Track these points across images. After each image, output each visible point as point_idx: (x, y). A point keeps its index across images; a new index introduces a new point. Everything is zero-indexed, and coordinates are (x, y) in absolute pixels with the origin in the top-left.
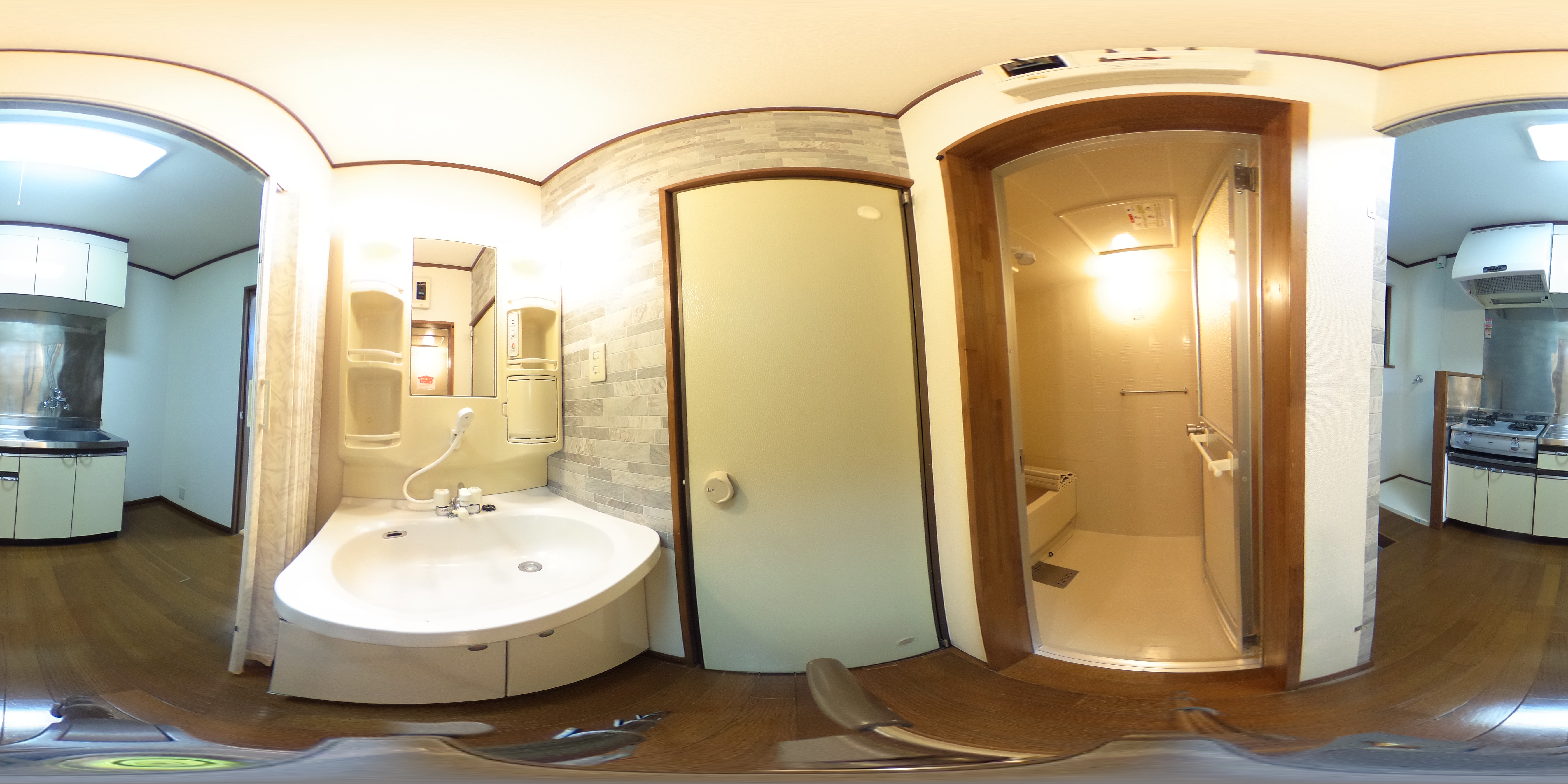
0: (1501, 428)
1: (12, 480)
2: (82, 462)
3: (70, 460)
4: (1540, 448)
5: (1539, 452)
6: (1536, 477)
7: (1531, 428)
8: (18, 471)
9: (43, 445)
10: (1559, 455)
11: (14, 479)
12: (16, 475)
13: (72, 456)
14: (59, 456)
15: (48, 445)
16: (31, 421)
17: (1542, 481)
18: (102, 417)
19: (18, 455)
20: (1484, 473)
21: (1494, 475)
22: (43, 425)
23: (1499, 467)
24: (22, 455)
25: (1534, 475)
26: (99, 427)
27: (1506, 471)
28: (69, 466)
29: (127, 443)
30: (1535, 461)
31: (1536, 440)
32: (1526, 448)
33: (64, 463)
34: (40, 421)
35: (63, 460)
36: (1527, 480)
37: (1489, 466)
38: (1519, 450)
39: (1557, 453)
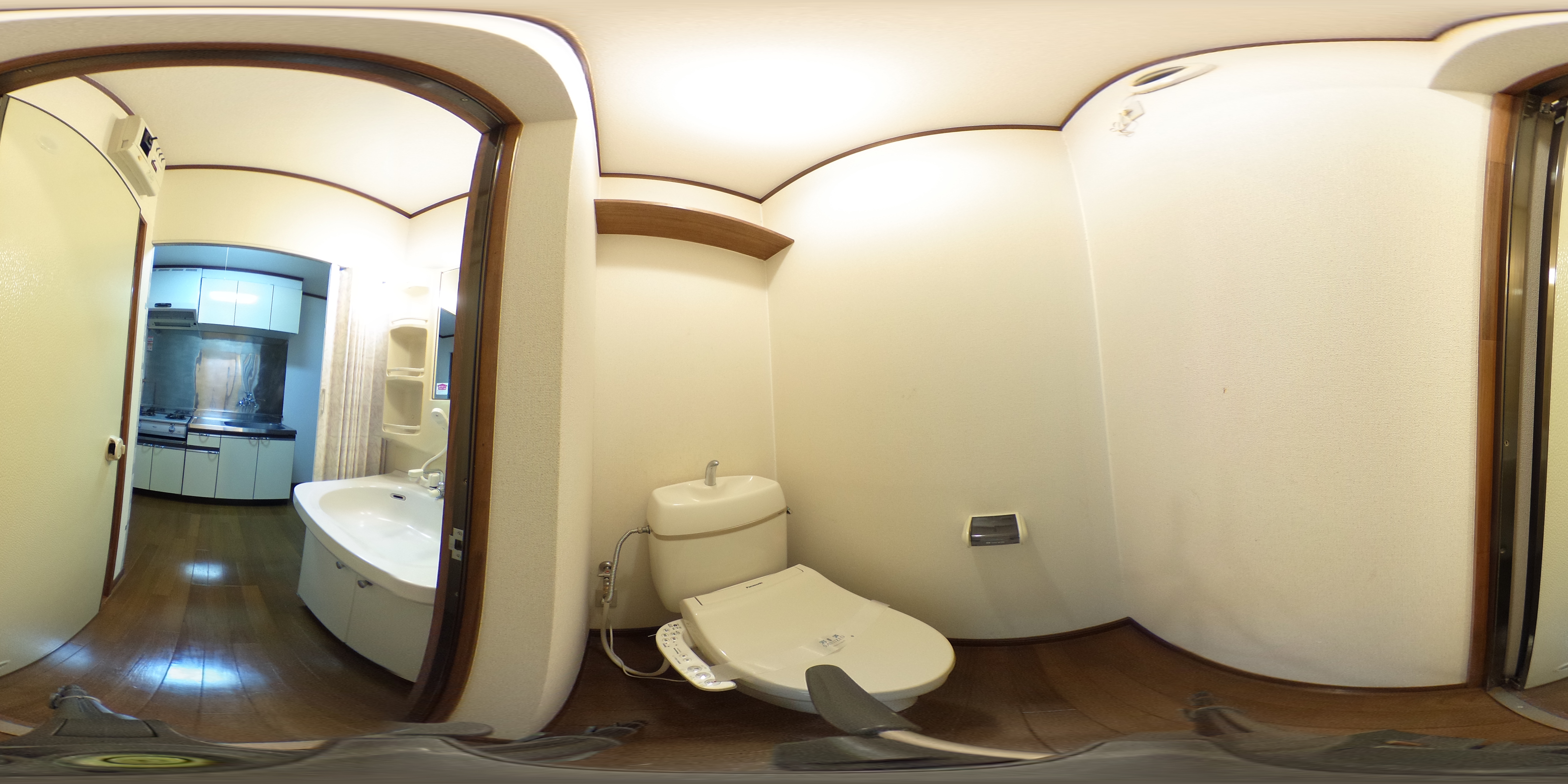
0: (160, 417)
1: (215, 453)
2: (262, 443)
3: (254, 441)
4: (189, 430)
5: (189, 433)
6: (186, 451)
7: (182, 418)
8: (219, 447)
9: (240, 430)
10: (202, 435)
11: (216, 452)
12: (217, 450)
13: (256, 438)
14: (247, 438)
15: (243, 430)
16: (231, 415)
17: (190, 453)
18: (283, 415)
19: (220, 436)
20: (149, 449)
21: (157, 450)
22: (241, 419)
23: (161, 444)
24: (222, 436)
25: (184, 449)
26: (280, 422)
27: (166, 447)
28: (254, 446)
29: (295, 432)
30: (185, 439)
31: (187, 425)
32: (180, 430)
33: (250, 443)
34: (239, 416)
35: (249, 441)
36: (179, 453)
37: (154, 443)
38: (175, 432)
39: (201, 434)
